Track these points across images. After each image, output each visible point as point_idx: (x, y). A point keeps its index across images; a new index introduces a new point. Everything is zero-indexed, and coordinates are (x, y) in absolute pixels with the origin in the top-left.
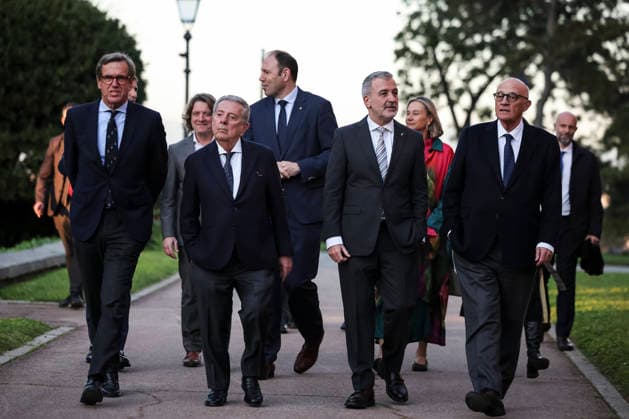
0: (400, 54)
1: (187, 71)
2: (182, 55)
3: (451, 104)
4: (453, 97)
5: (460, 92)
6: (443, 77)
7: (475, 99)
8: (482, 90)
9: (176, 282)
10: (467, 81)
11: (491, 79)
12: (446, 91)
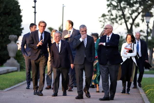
0: (108, 6)
1: (35, 13)
2: (33, 7)
3: (126, 22)
4: (127, 19)
5: (129, 18)
6: (123, 13)
7: (134, 20)
8: (136, 17)
9: (26, 83)
10: (131, 14)
11: (139, 13)
12: (124, 18)
